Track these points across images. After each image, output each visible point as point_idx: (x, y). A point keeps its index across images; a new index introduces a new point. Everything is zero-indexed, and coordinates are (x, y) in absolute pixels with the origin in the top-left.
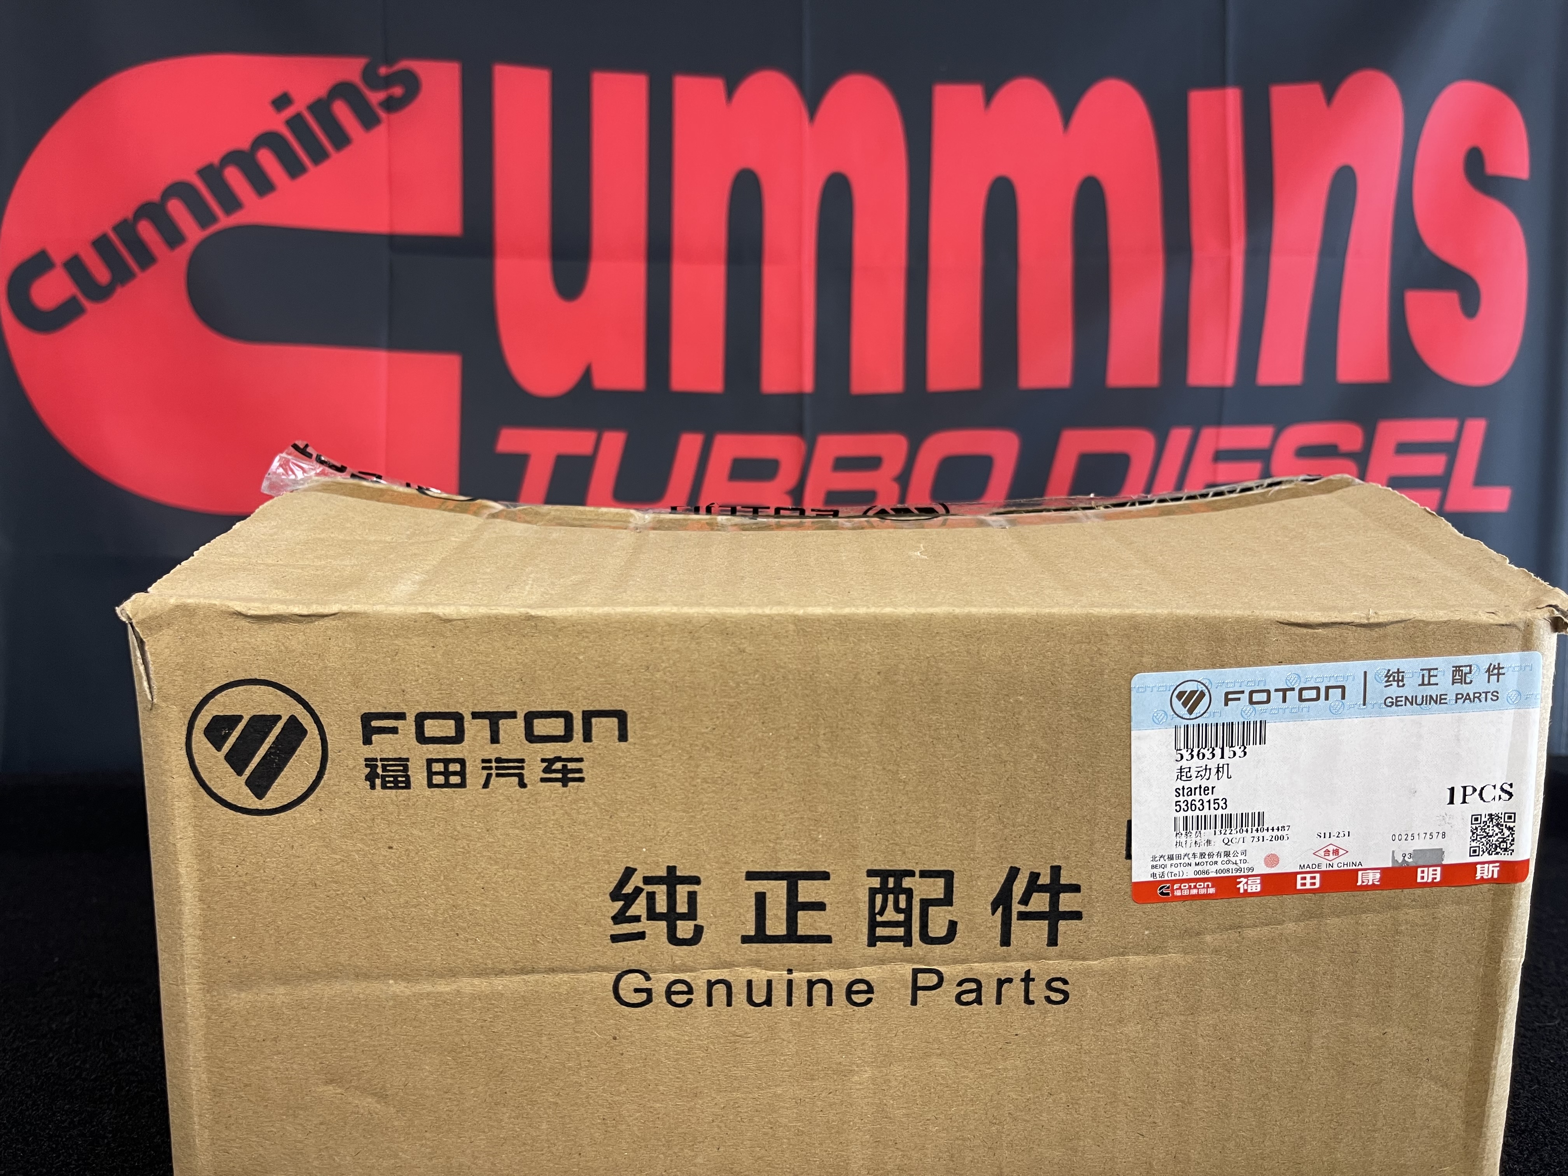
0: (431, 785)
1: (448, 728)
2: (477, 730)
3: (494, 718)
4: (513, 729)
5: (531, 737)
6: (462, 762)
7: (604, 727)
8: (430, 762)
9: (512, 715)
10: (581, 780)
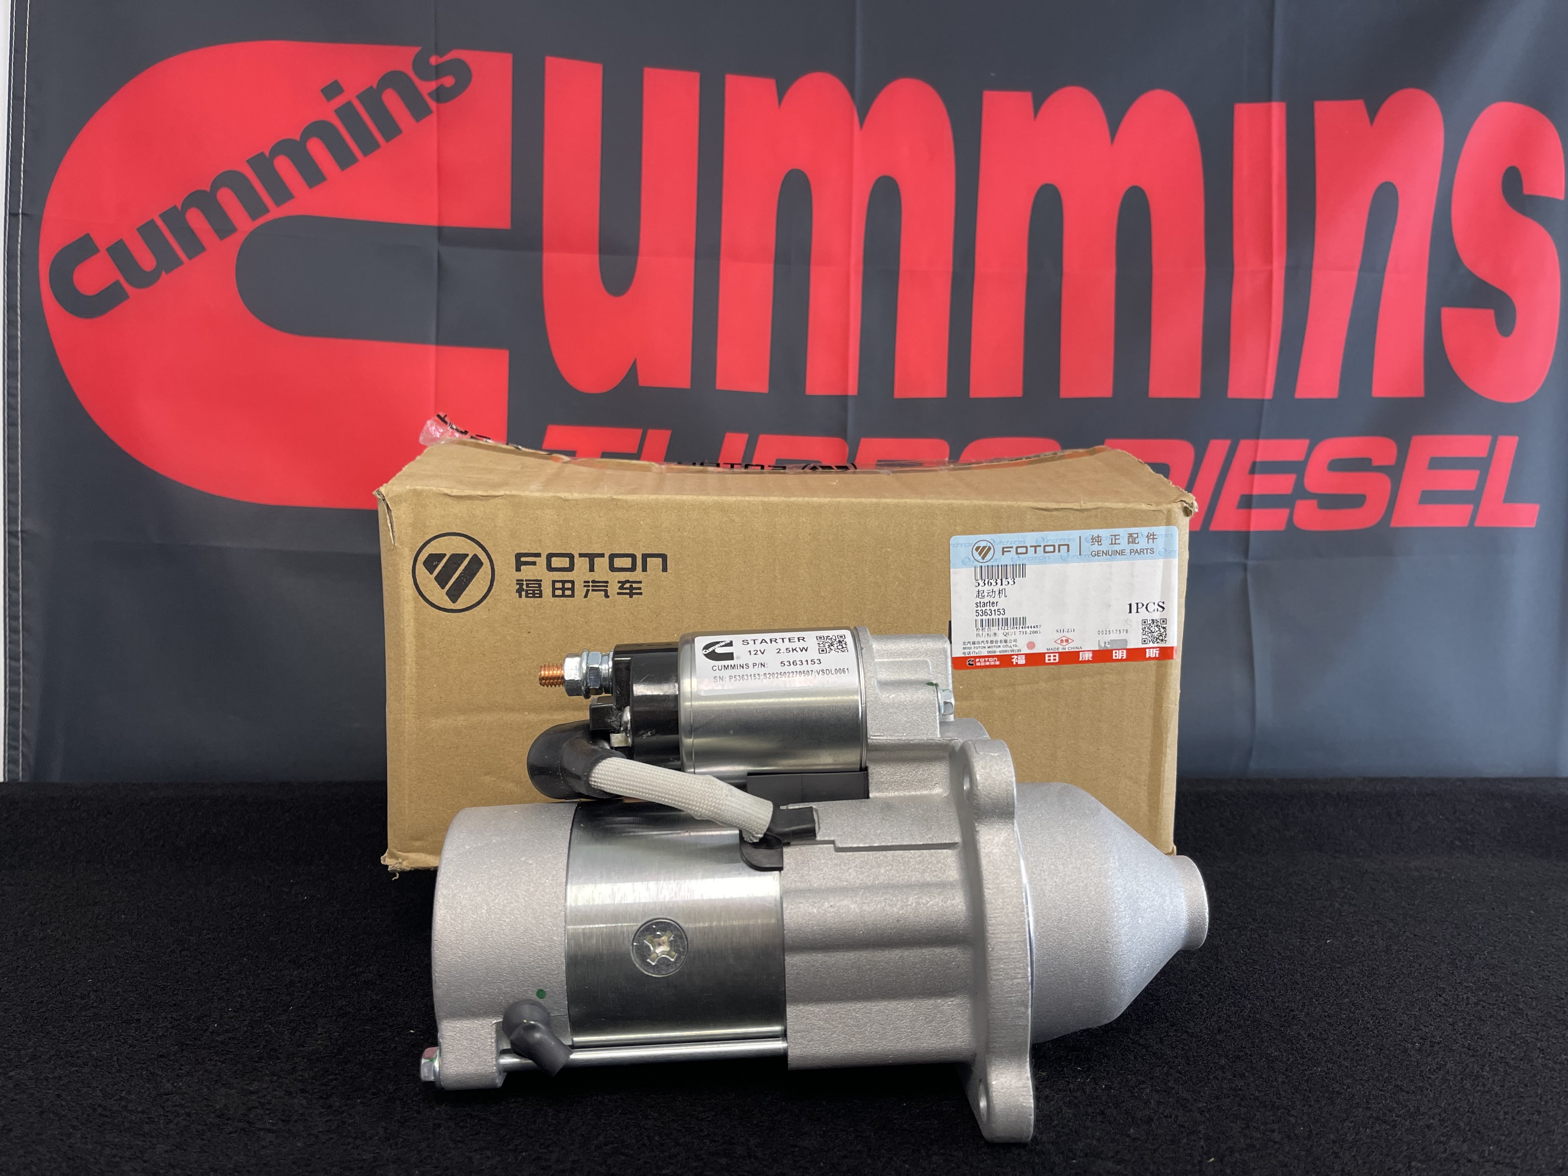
0: (554, 596)
1: (565, 562)
2: (582, 564)
3: (591, 557)
4: (602, 564)
5: (612, 568)
6: (572, 582)
7: (654, 563)
8: (554, 582)
9: (602, 555)
10: (641, 594)
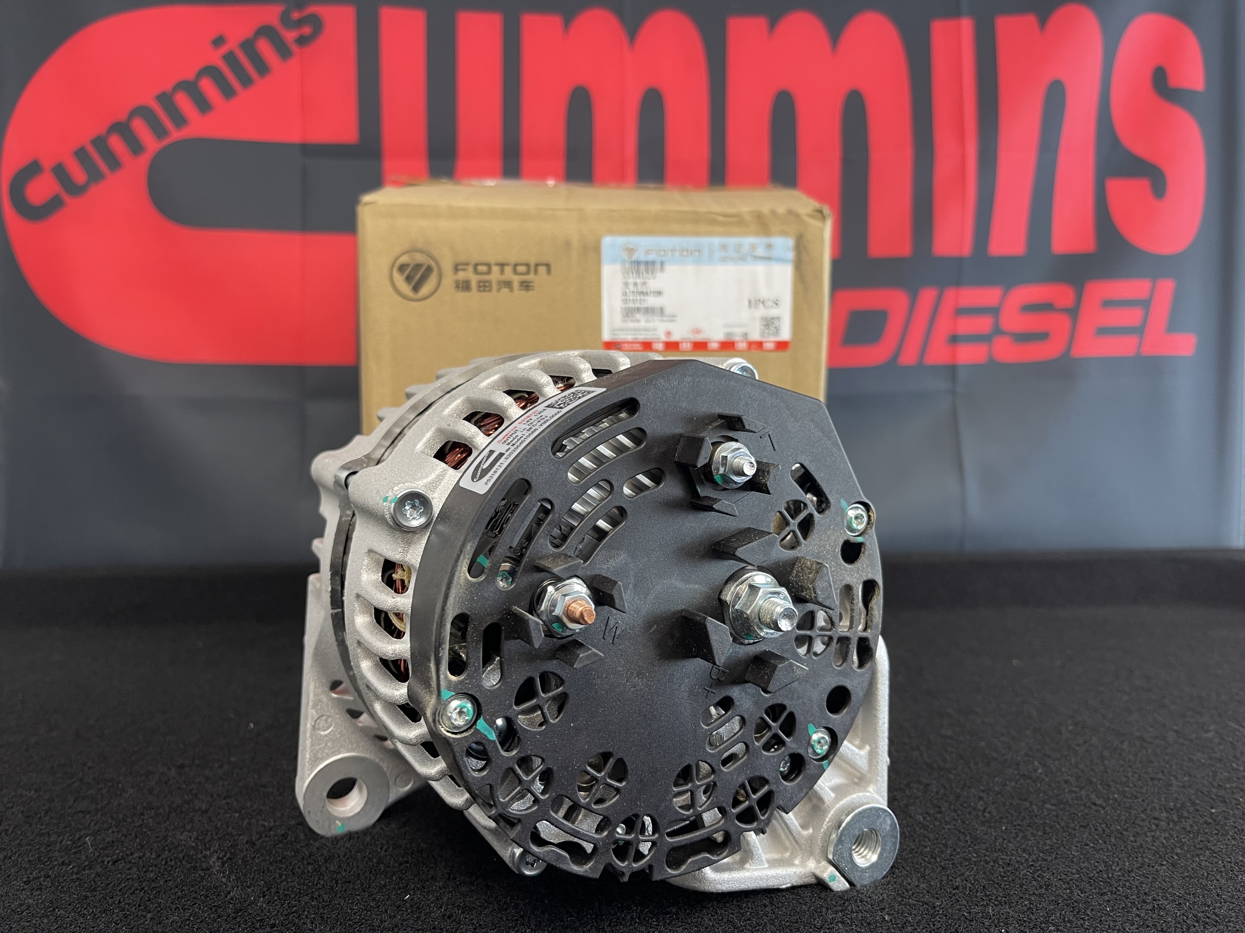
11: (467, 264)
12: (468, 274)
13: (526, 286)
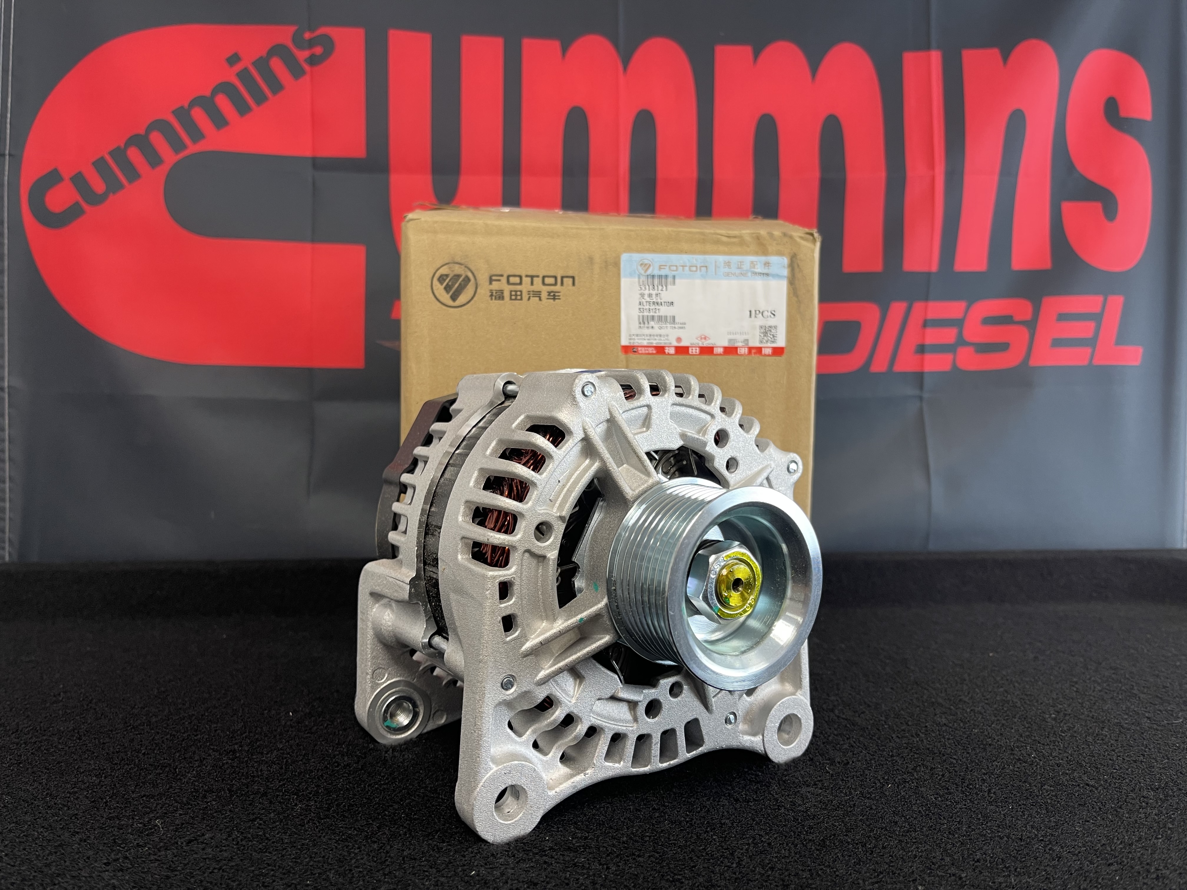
11: (502, 276)
12: (501, 285)
13: (553, 296)
